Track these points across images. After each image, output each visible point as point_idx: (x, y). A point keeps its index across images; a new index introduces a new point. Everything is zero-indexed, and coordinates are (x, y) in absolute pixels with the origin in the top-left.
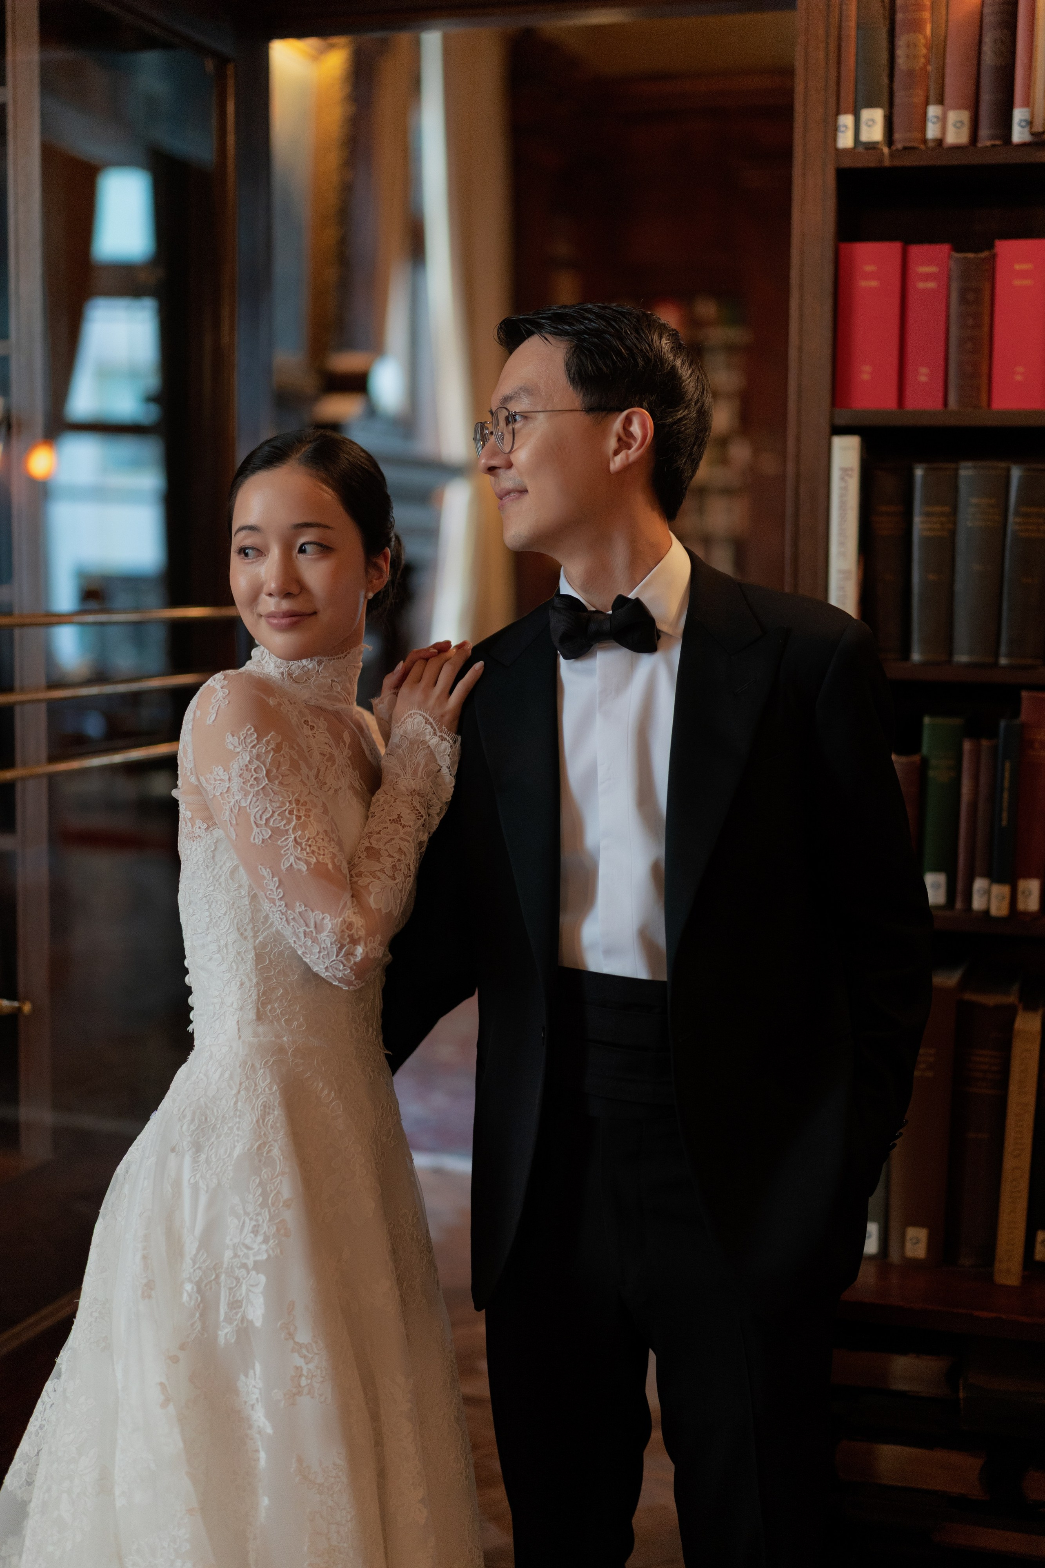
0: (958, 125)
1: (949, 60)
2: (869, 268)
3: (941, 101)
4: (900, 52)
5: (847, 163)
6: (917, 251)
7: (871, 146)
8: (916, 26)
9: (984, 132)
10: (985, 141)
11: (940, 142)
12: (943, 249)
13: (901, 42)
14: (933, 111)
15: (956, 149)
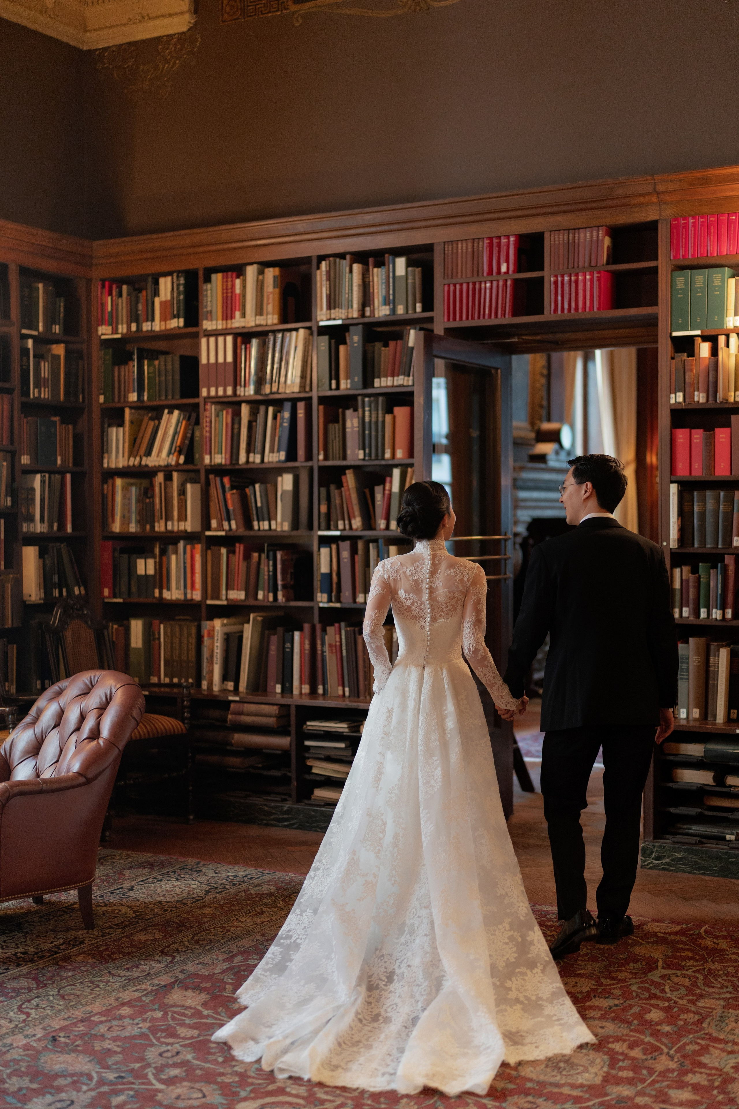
0: (703, 397)
1: (701, 379)
2: (681, 436)
3: (698, 390)
4: (687, 377)
5: (673, 407)
6: (694, 431)
7: (680, 403)
8: (692, 370)
9: (710, 399)
10: (710, 402)
11: (698, 402)
12: (702, 430)
13: (687, 374)
14: (696, 393)
15: (702, 404)
